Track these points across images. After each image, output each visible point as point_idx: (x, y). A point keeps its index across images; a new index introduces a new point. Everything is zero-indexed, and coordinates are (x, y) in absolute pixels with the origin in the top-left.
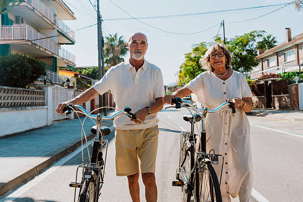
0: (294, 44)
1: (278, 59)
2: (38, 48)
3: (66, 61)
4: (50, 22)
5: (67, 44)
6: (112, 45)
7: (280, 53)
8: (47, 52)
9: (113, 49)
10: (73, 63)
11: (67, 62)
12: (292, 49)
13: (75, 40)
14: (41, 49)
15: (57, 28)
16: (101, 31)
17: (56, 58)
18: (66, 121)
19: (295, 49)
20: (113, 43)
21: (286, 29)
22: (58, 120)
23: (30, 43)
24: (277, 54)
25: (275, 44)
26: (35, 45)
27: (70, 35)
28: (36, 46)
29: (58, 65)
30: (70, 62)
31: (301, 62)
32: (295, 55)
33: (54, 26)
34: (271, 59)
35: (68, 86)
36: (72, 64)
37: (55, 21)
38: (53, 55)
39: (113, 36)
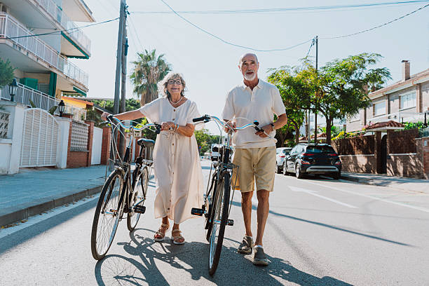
0: (415, 83)
1: (389, 104)
2: (26, 53)
3: (72, 81)
4: (50, 18)
5: (77, 57)
6: (146, 66)
7: (394, 96)
8: (39, 61)
9: (149, 73)
10: (84, 86)
11: (74, 83)
12: (411, 90)
13: (91, 53)
14: (30, 56)
15: (61, 28)
16: (125, 30)
17: (55, 74)
18: (50, 170)
19: (416, 91)
20: (149, 63)
21: (403, 61)
22: (35, 168)
23: (11, 44)
24: (389, 97)
25: (382, 85)
26: (20, 48)
27: (83, 45)
28: (22, 51)
29: (59, 86)
30: (80, 84)
31: (425, 109)
32: (415, 100)
33: (57, 25)
34: (378, 104)
35: (61, 112)
36: (81, 87)
37: (59, 18)
38: (51, 69)
39: (150, 53)
